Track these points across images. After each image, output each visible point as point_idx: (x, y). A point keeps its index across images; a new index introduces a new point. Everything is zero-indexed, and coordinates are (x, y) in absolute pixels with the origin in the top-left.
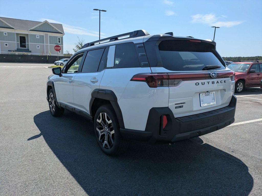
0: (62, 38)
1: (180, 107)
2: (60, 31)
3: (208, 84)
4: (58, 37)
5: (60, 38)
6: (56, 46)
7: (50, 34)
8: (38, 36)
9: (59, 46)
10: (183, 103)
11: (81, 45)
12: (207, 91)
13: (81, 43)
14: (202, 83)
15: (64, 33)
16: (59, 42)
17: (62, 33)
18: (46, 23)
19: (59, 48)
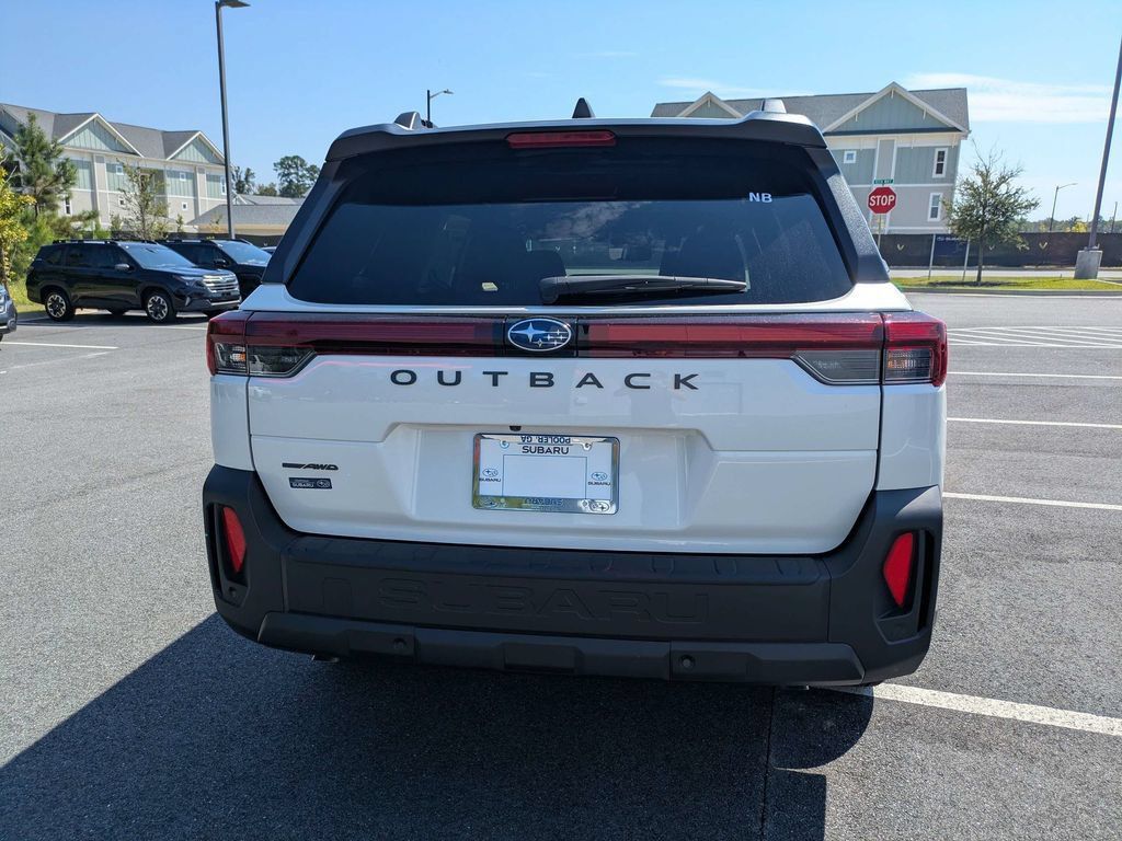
0: (955, 151)
1: (316, 483)
2: (950, 121)
3: (495, 383)
4: (937, 150)
5: (946, 150)
6: (878, 192)
7: (902, 141)
8: (852, 155)
9: (888, 192)
10: (329, 468)
11: (982, 174)
12: (512, 428)
13: (983, 169)
14: (440, 374)
15: (967, 127)
16: (939, 170)
17: (959, 127)
18: (894, 94)
19: (890, 199)
